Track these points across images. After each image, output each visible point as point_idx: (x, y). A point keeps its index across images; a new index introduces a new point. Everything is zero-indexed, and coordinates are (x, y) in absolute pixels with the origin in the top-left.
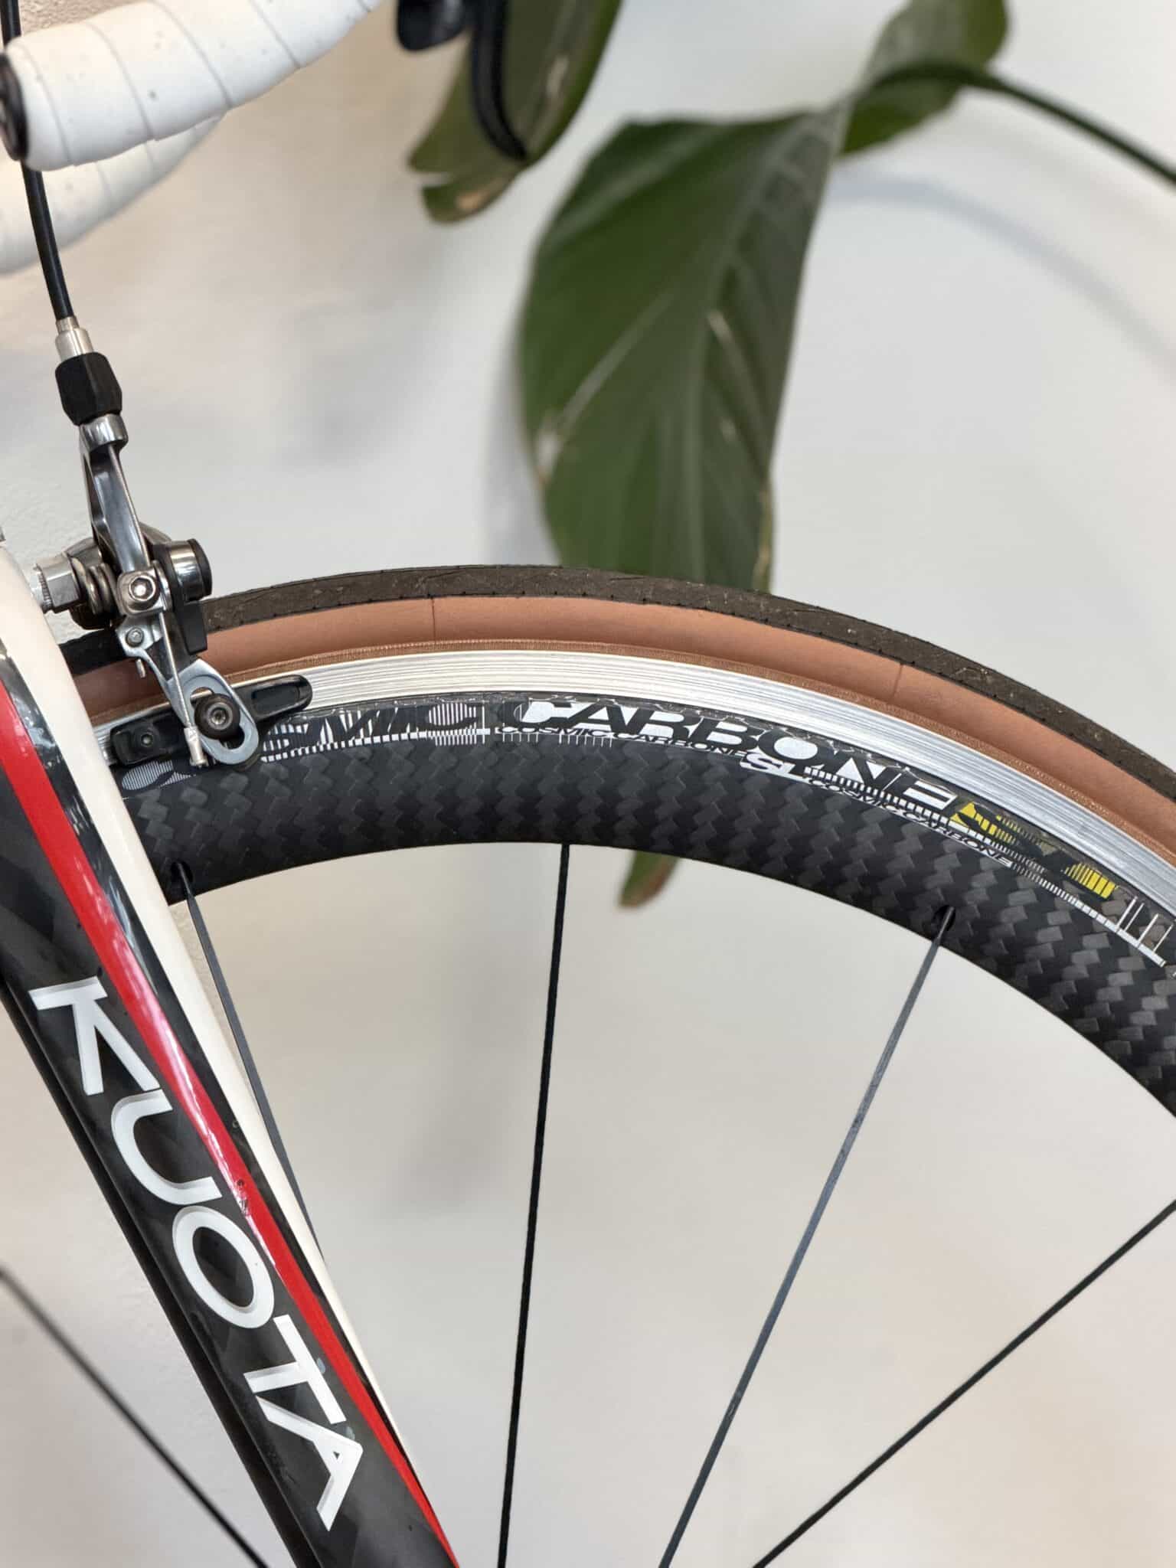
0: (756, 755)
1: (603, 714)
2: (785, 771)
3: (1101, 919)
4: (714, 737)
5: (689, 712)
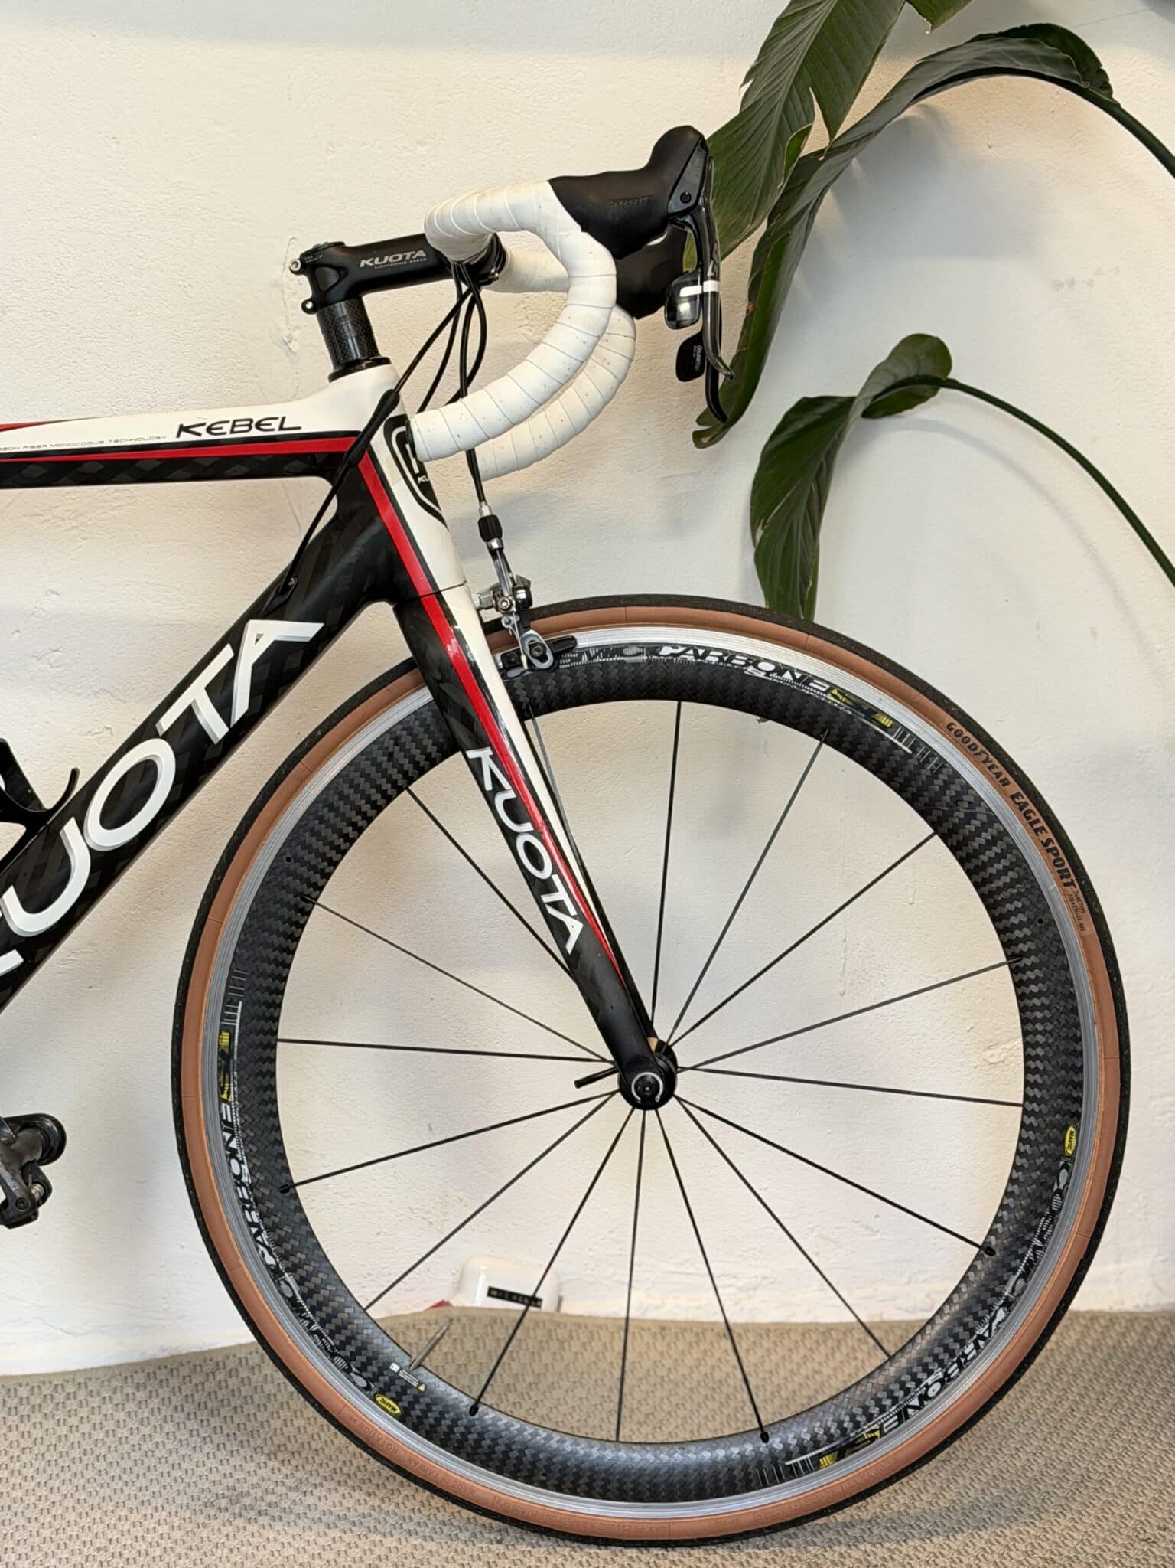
0: (751, 669)
1: (691, 652)
2: (762, 675)
3: (887, 735)
4: (734, 661)
5: (725, 653)
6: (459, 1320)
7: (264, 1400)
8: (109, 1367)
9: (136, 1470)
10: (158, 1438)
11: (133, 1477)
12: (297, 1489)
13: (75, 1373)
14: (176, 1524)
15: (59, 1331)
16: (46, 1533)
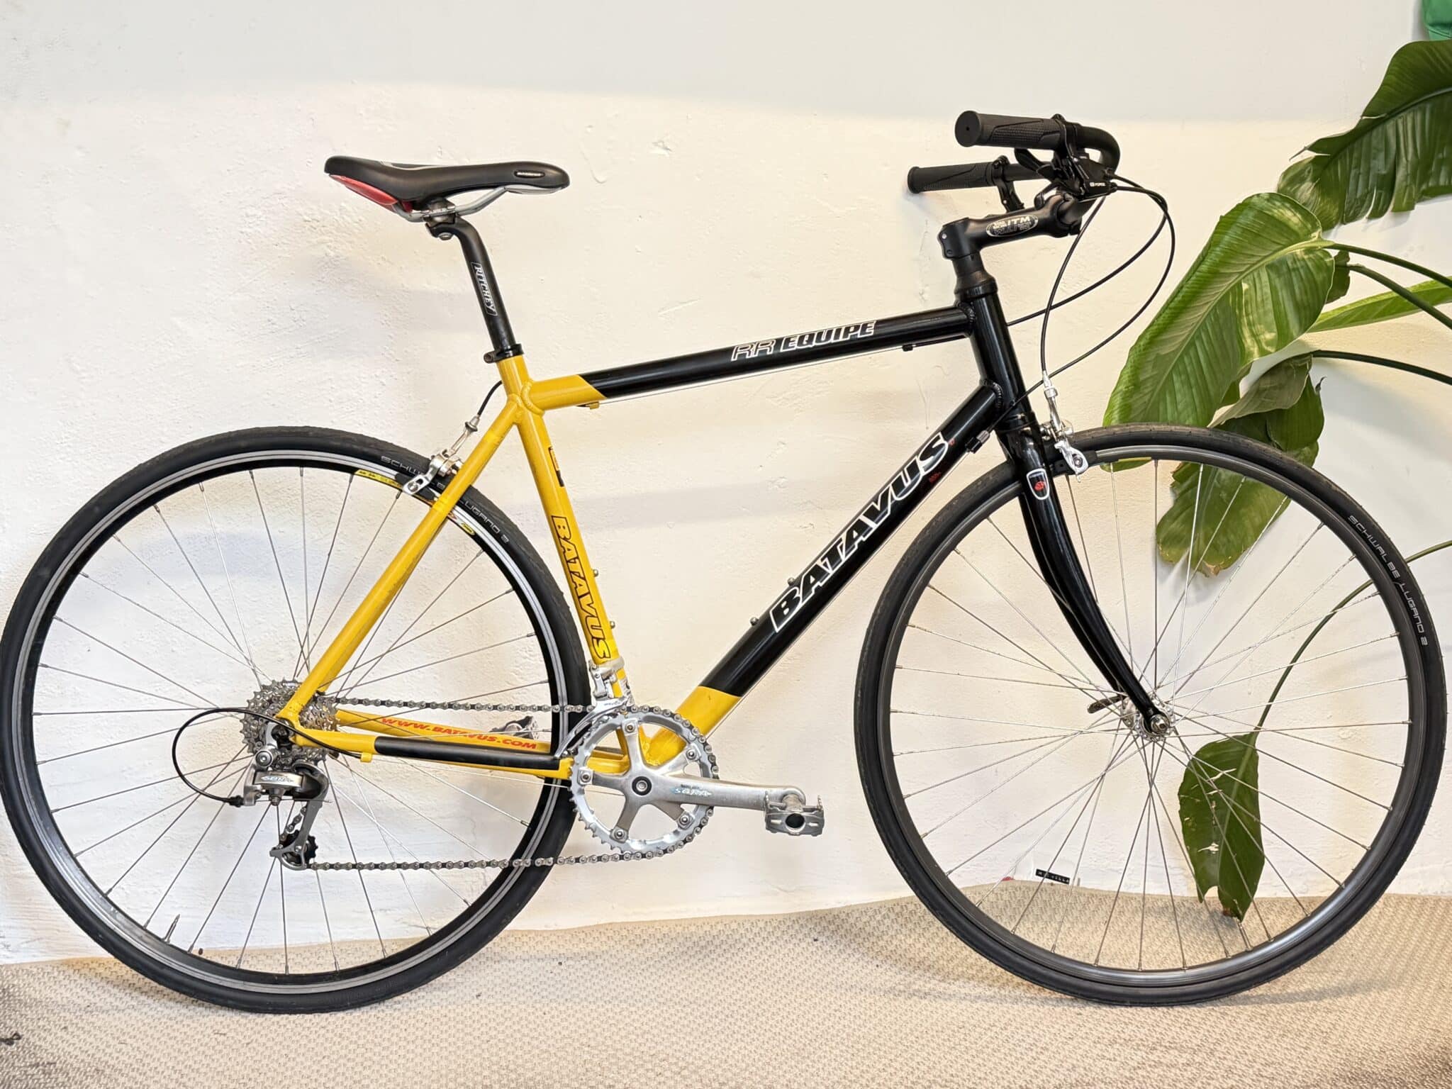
6: (1020, 889)
7: (908, 932)
8: (809, 912)
9: (841, 968)
10: (849, 951)
11: (841, 972)
12: (943, 981)
13: (791, 914)
14: (877, 998)
15: (776, 889)
16: (802, 1001)
